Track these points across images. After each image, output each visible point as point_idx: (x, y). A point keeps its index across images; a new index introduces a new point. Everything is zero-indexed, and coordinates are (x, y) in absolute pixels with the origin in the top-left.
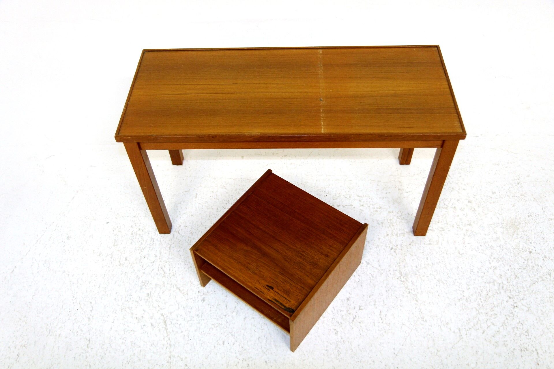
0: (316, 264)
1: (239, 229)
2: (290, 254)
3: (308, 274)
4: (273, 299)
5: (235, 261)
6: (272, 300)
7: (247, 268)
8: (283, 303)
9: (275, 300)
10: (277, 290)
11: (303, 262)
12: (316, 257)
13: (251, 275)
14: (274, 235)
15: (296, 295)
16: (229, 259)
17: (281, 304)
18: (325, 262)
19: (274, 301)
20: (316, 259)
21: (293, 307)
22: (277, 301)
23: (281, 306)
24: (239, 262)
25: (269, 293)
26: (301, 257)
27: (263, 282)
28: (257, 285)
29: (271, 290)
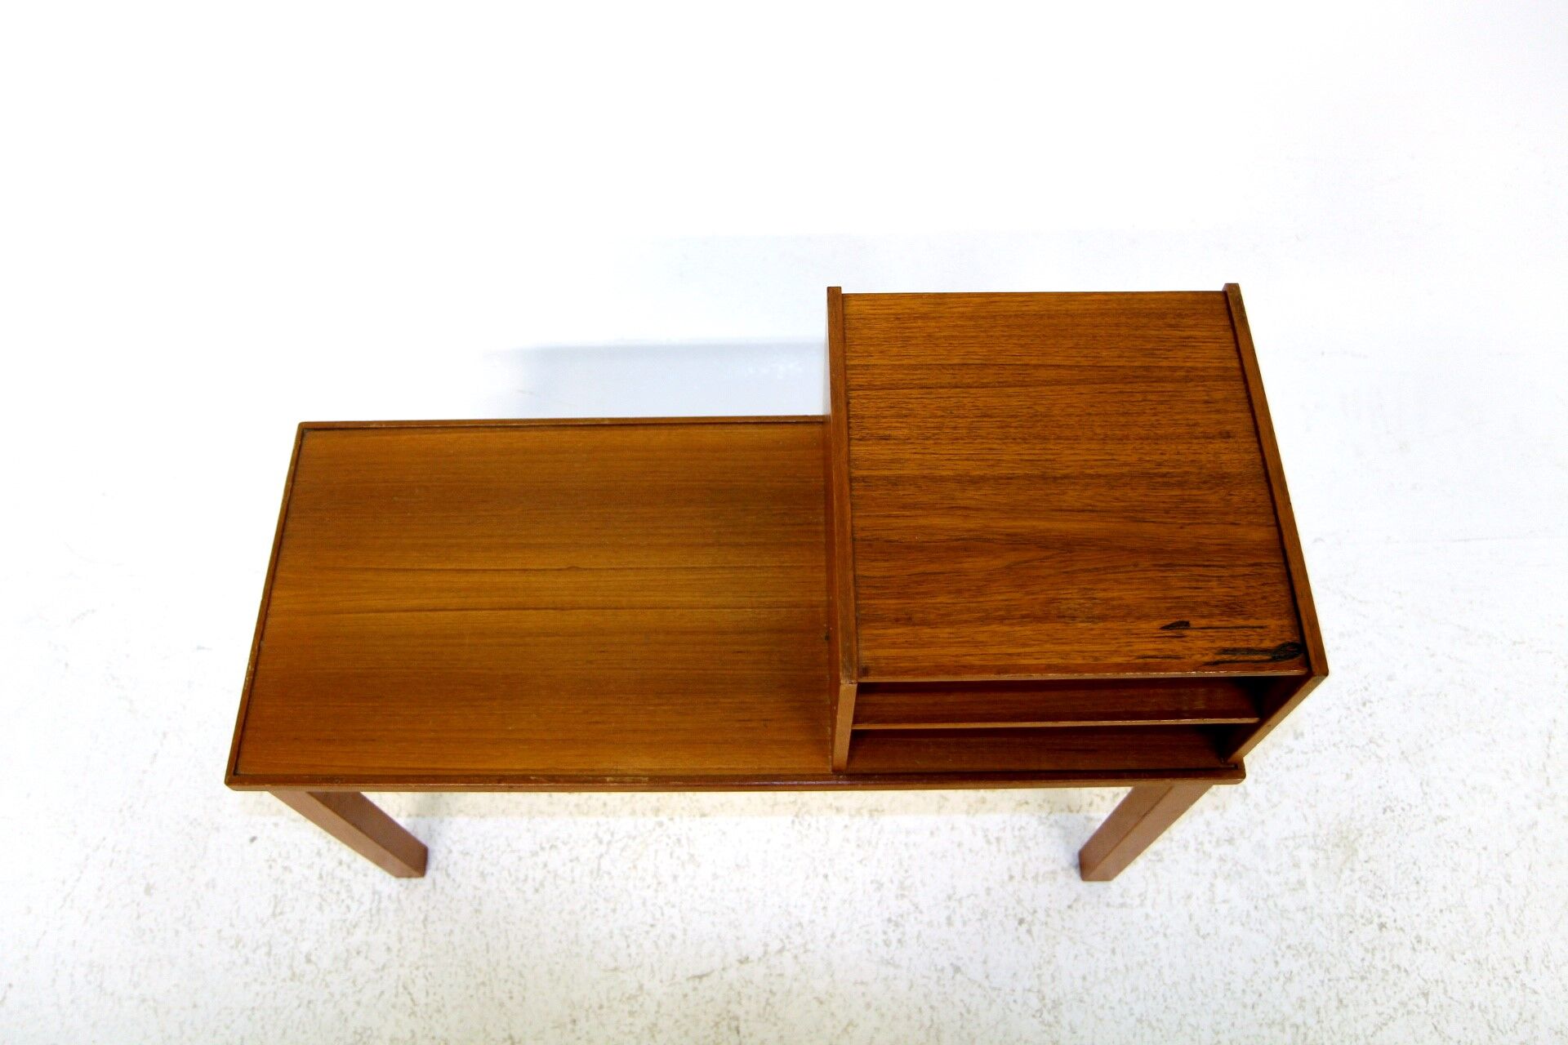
0: (1225, 478)
1: (922, 522)
2: (1131, 494)
3: (1231, 518)
4: (1219, 653)
5: (1007, 622)
6: (1218, 658)
7: (1063, 620)
8: (1252, 645)
9: (1225, 651)
10: (1204, 622)
11: (1187, 492)
12: (1203, 457)
13: (1092, 629)
14: (1036, 472)
15: (1263, 598)
16: (985, 628)
17: (1250, 651)
18: (1236, 456)
19: (1225, 657)
20: (1209, 462)
21: (1289, 636)
22: (1234, 651)
23: (1256, 657)
24: (1023, 617)
25: (1190, 645)
26: (1167, 485)
27: (1144, 626)
28: (1136, 647)
29: (1187, 632)
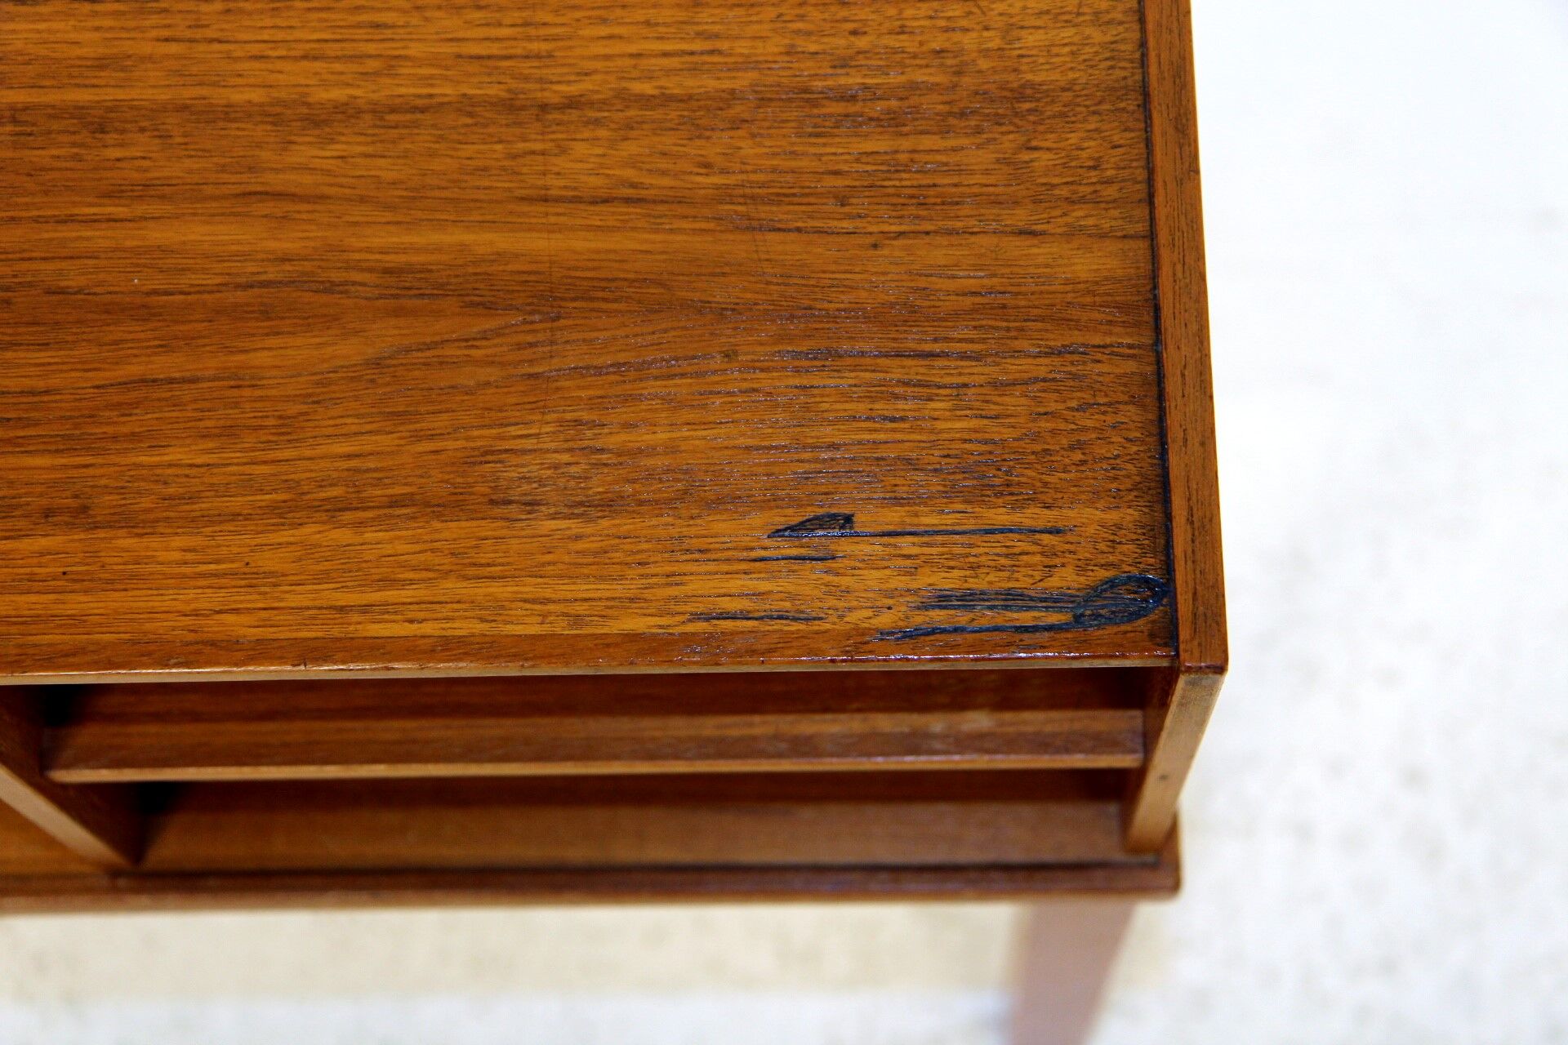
0: (1022, 98)
1: (157, 235)
2: (748, 149)
3: (1020, 217)
4: (924, 607)
5: (348, 516)
6: (920, 619)
7: (498, 511)
8: (1022, 581)
9: (943, 600)
10: (893, 517)
11: (906, 144)
12: (969, 41)
13: (578, 538)
14: (493, 91)
15: (1072, 448)
16: (285, 536)
17: (1012, 598)
18: (1068, 33)
19: (938, 617)
20: (985, 53)
21: (1130, 558)
22: (968, 599)
23: (1026, 618)
24: (394, 502)
25: (845, 581)
26: (855, 122)
27: (722, 527)
28: (694, 586)
29: (845, 546)
